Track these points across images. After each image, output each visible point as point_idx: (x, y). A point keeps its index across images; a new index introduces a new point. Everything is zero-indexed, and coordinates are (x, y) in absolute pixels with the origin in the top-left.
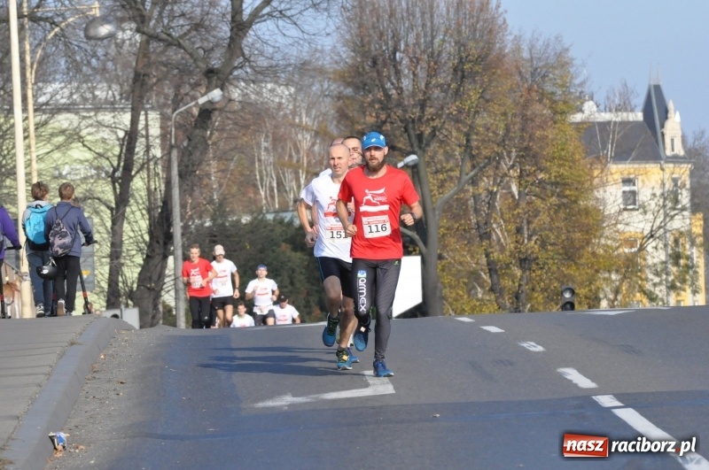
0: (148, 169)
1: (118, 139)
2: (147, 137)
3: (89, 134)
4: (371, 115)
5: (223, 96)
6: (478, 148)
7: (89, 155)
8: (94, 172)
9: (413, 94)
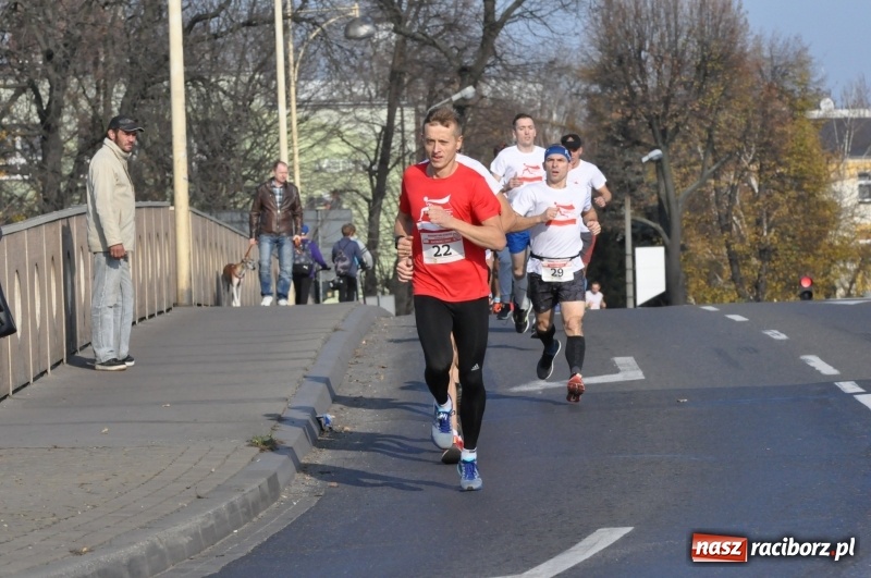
0: (404, 163)
1: (376, 134)
2: (403, 131)
3: (349, 129)
4: (617, 111)
5: (476, 93)
6: (720, 143)
7: (347, 150)
8: (351, 165)
9: (658, 91)
